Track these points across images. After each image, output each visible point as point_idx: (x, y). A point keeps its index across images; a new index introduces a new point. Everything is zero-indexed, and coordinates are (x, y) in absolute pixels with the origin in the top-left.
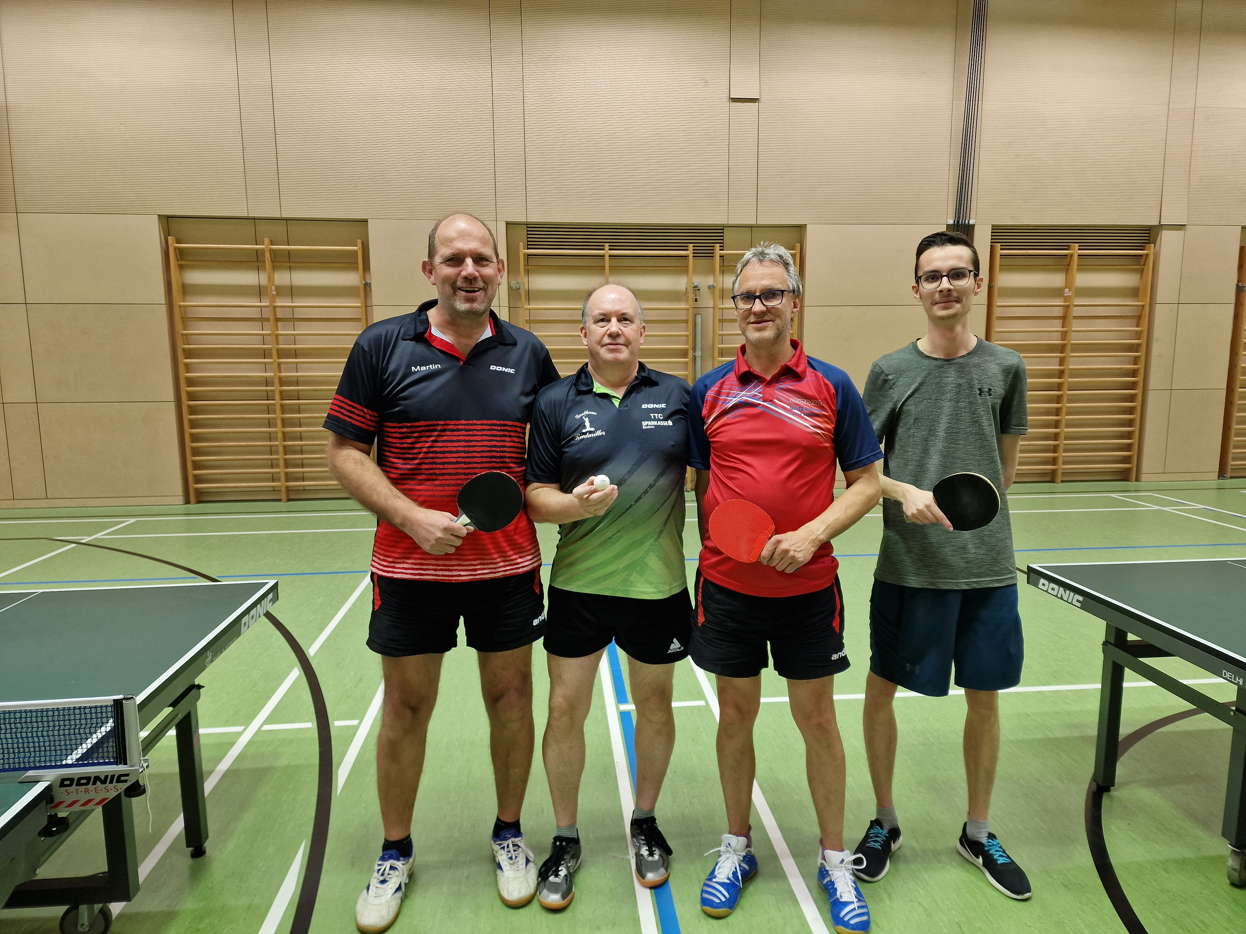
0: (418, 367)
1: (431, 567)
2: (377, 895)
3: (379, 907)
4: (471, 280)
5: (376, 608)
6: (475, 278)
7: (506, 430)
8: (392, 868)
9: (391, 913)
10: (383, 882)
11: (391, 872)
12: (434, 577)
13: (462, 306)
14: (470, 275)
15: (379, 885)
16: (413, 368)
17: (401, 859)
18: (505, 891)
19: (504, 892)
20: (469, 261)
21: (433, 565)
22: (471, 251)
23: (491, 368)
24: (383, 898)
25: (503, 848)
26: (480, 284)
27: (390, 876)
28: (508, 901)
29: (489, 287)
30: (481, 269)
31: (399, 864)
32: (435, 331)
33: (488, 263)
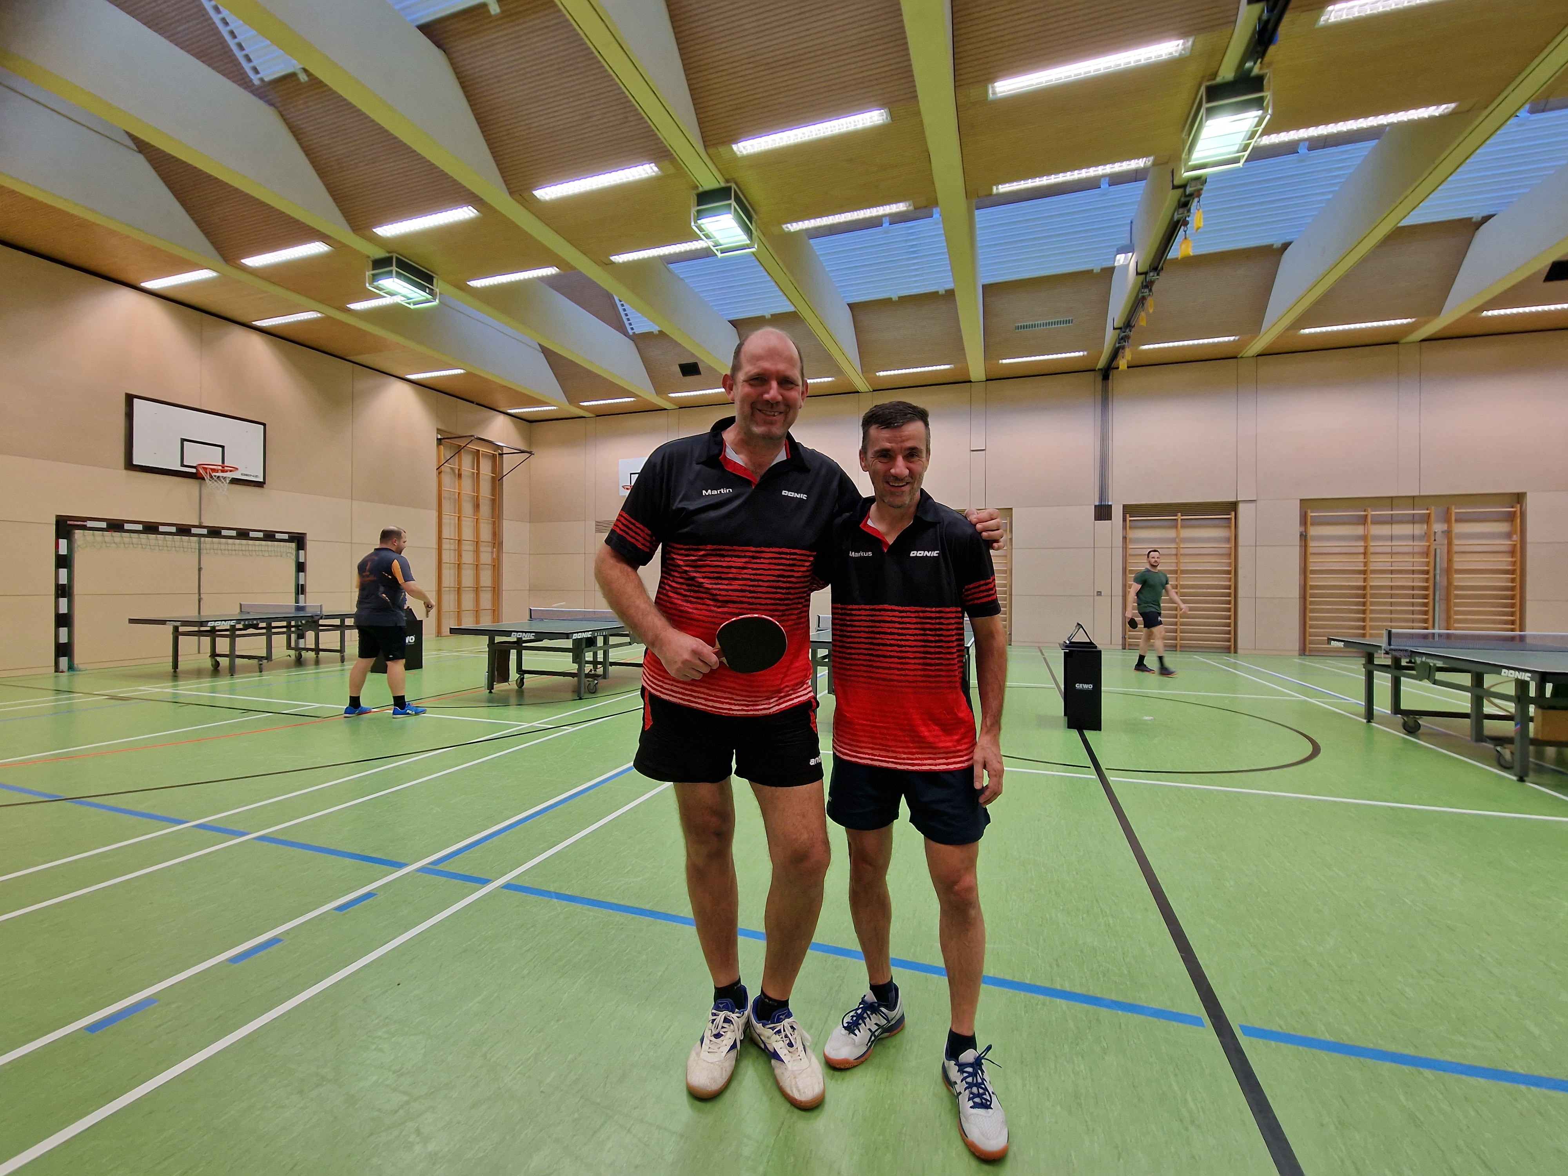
0: (709, 491)
1: (702, 696)
2: (710, 1050)
3: (712, 1065)
4: (772, 404)
5: (647, 728)
6: (778, 403)
7: (795, 559)
8: (727, 1020)
9: (724, 1076)
10: (718, 1036)
11: (725, 1025)
12: (704, 707)
13: (758, 430)
14: (773, 398)
15: (713, 1039)
16: (704, 492)
17: (737, 1010)
18: (794, 1090)
19: (792, 1092)
20: (774, 384)
21: (704, 694)
22: (778, 372)
23: (783, 494)
24: (716, 1055)
25: (779, 1032)
26: (782, 408)
27: (724, 1030)
28: (801, 1102)
29: (791, 411)
30: (786, 393)
31: (733, 1016)
32: (731, 454)
33: (793, 386)
